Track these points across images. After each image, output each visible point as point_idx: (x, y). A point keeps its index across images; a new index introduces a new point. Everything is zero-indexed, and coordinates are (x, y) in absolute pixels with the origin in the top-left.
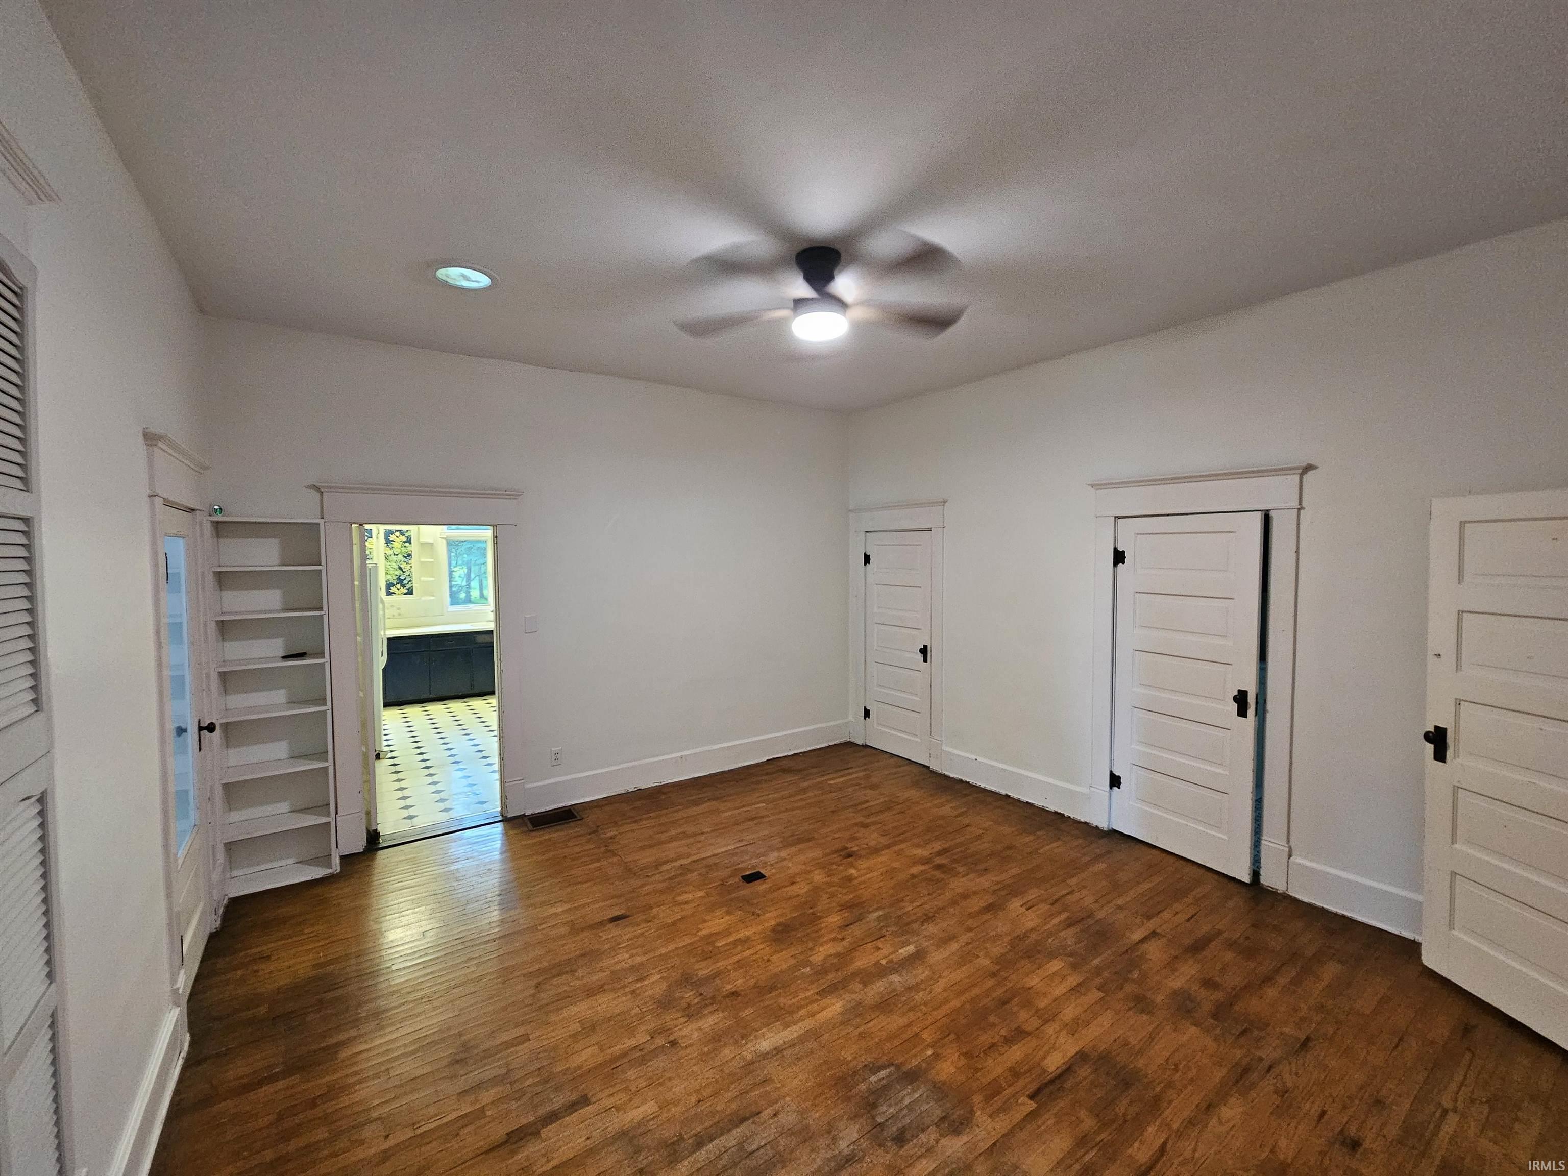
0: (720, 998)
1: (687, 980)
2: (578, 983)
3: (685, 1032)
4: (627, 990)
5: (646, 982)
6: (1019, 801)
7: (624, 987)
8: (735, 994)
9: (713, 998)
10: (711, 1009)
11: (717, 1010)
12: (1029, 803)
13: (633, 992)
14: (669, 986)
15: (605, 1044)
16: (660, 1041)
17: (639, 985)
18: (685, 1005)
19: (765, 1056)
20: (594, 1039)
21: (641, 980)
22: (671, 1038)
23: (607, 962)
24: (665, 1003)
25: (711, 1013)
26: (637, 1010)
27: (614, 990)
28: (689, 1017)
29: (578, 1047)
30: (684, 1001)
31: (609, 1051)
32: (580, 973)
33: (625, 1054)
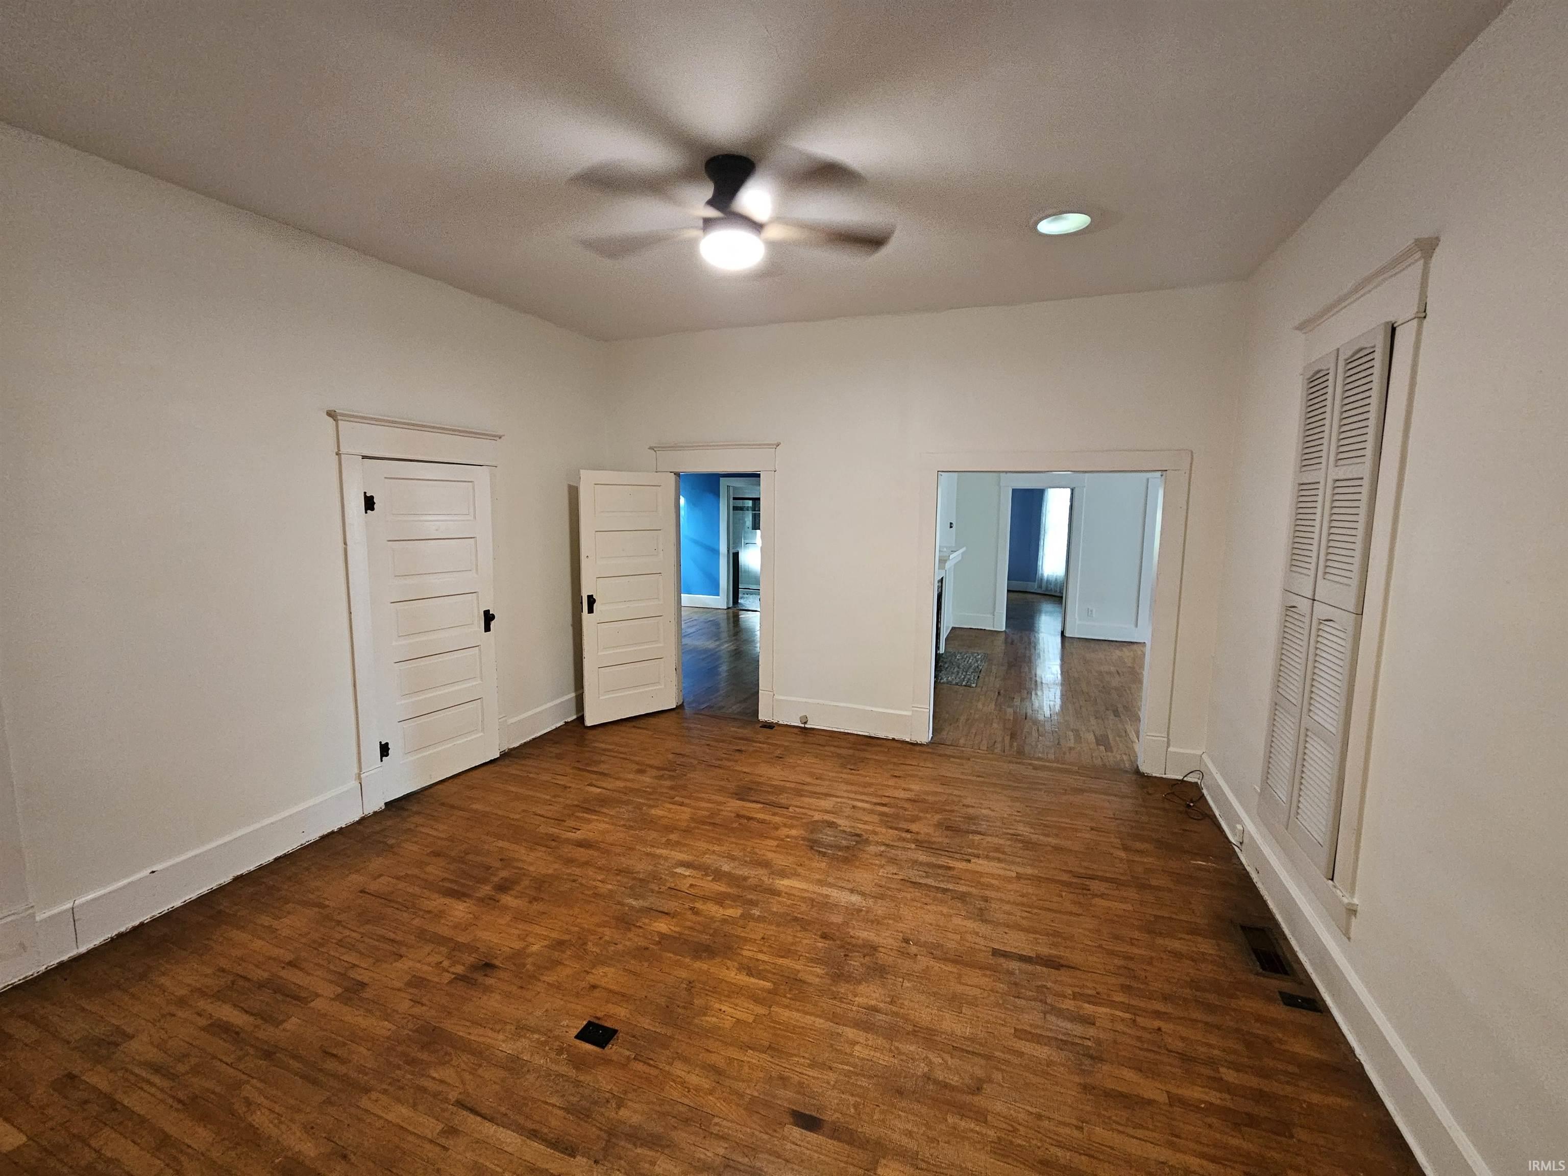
0: (838, 942)
1: (839, 975)
2: (931, 1056)
3: (891, 941)
4: (894, 1009)
5: (873, 1003)
6: (261, 868)
7: (896, 1014)
8: (824, 936)
9: (842, 947)
10: (854, 941)
11: (851, 937)
12: (280, 857)
13: (892, 1003)
14: (859, 982)
15: (955, 977)
16: (913, 949)
17: (882, 1005)
18: (867, 958)
19: (863, 894)
20: (960, 989)
21: (876, 1010)
22: (904, 945)
23: (884, 1059)
24: (879, 971)
25: (858, 938)
26: (907, 984)
27: (906, 1019)
28: (875, 948)
29: (977, 992)
30: (864, 961)
31: (955, 970)
32: (923, 1068)
33: (946, 960)
